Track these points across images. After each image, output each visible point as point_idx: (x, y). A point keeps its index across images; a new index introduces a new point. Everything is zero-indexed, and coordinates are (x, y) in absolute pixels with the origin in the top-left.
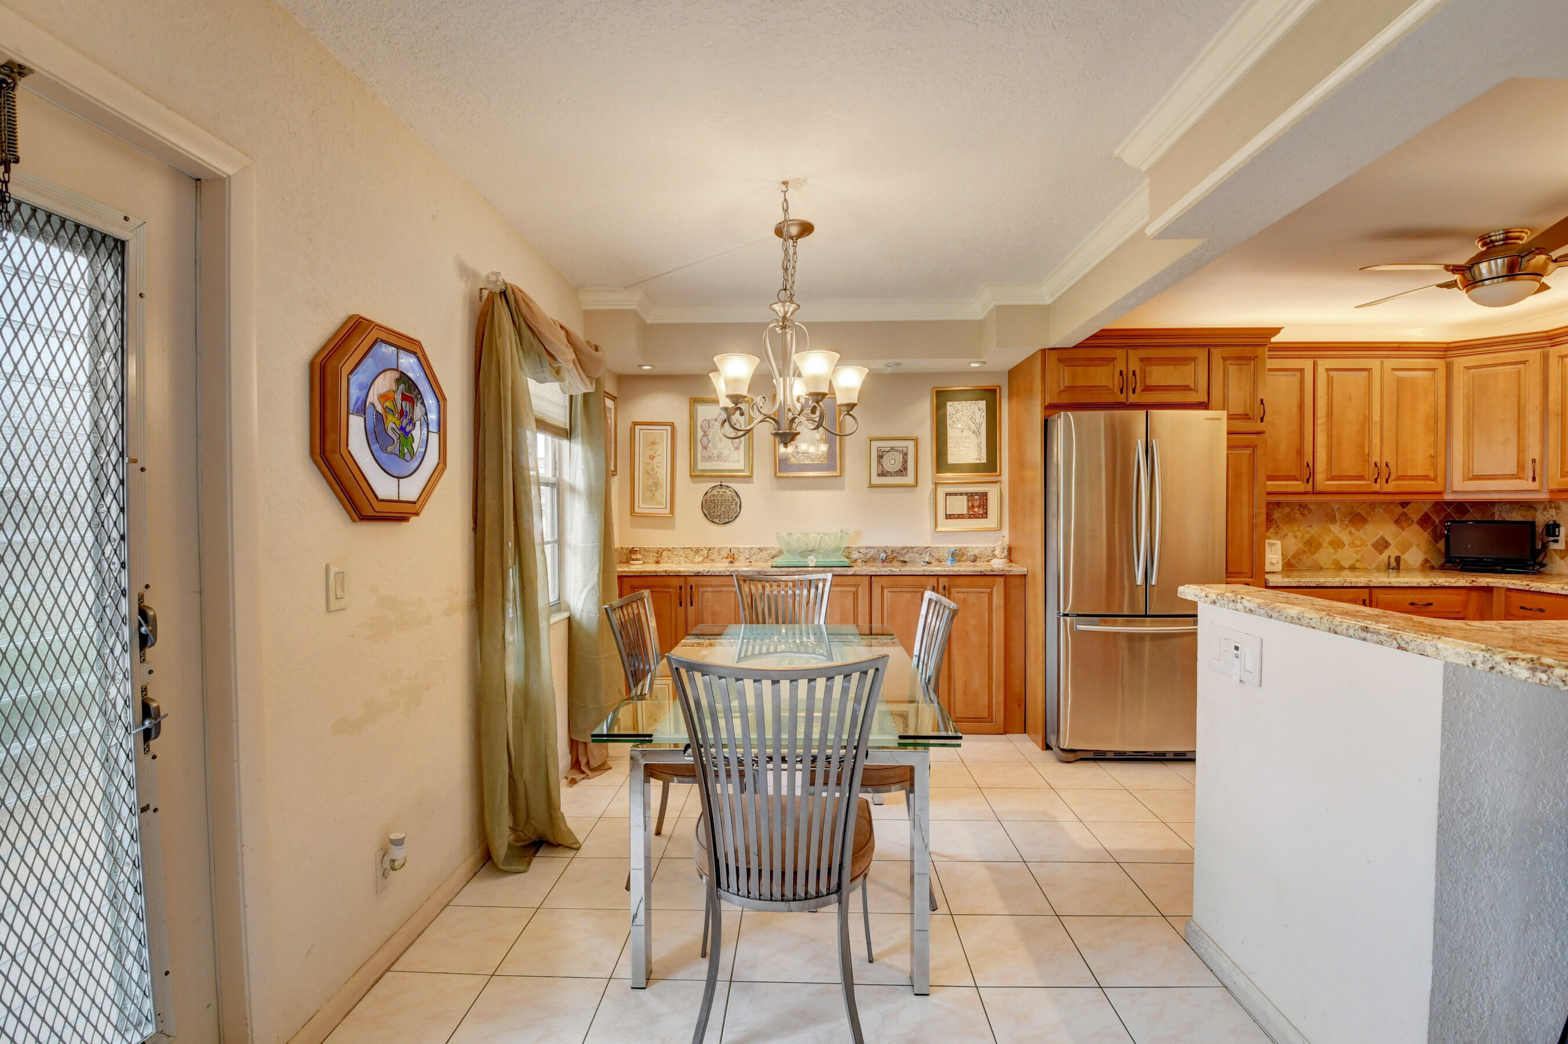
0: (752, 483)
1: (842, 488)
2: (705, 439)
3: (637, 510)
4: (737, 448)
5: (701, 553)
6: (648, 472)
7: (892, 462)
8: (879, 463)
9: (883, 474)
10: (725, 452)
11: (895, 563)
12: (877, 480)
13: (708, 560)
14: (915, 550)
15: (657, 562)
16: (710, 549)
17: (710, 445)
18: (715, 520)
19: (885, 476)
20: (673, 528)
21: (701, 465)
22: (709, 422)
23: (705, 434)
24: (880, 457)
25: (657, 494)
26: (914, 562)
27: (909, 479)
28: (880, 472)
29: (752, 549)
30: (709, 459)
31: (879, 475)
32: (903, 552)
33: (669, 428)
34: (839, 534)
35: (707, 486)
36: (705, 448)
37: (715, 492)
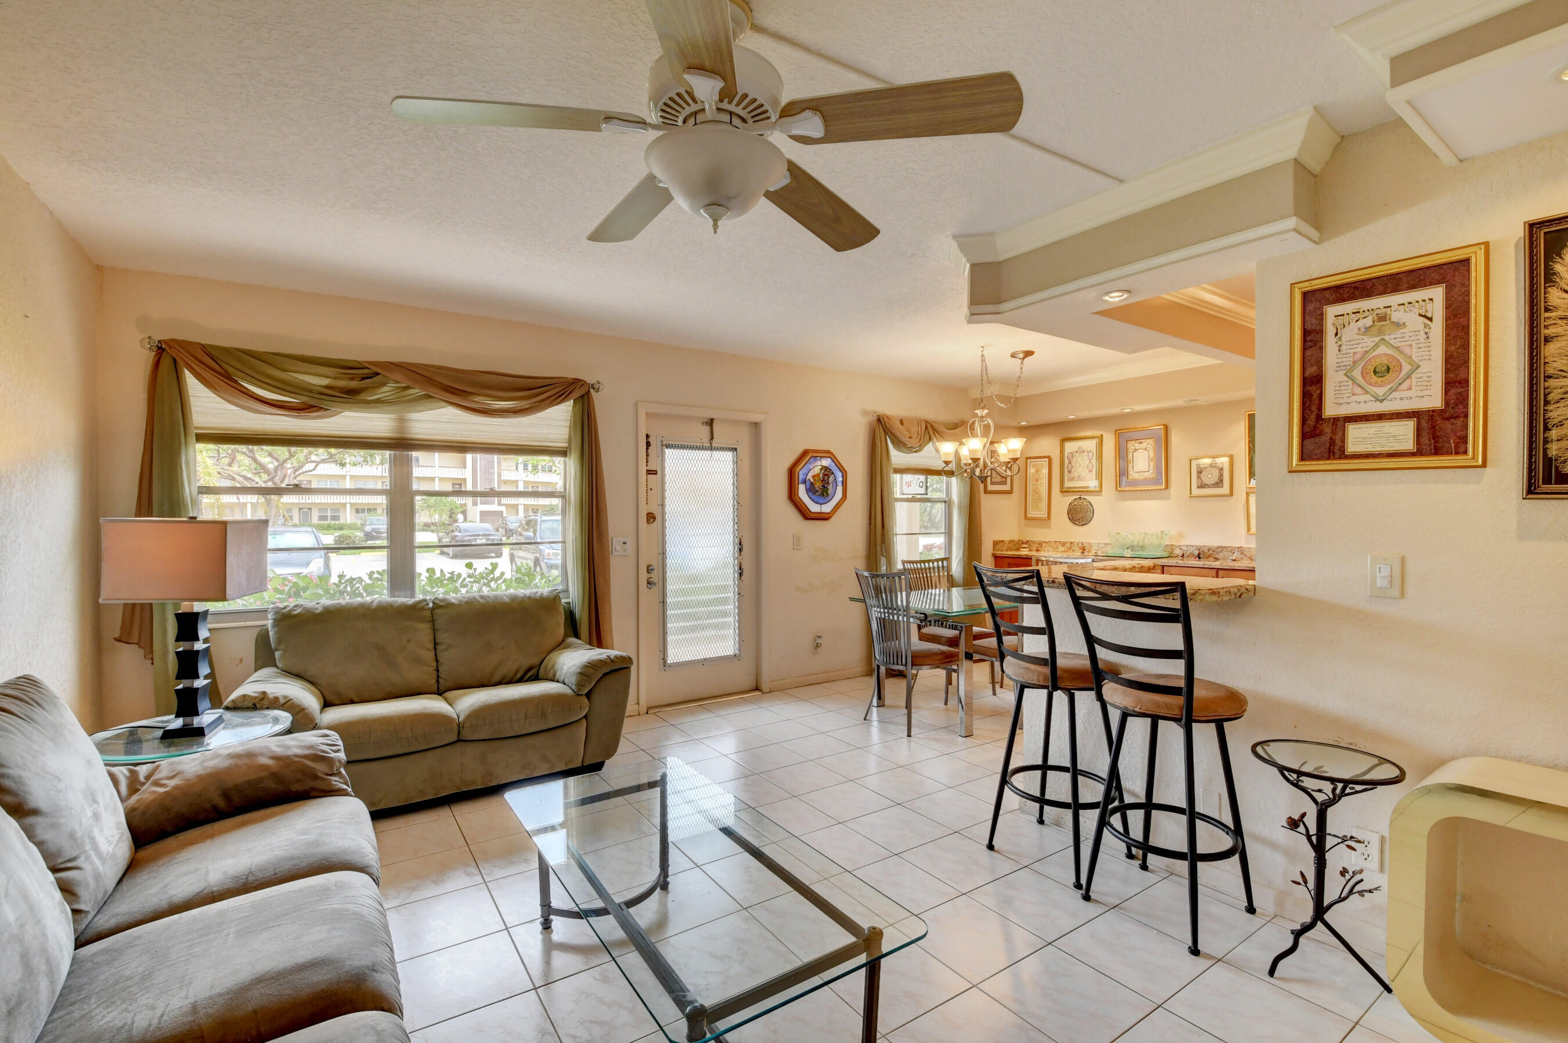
0: (1101, 495)
1: (1168, 498)
2: (1070, 465)
3: (1028, 515)
4: (1091, 471)
5: (1066, 545)
6: (1034, 490)
7: (1210, 476)
8: (1199, 477)
9: (1201, 486)
10: (1083, 474)
11: (1211, 559)
12: (1196, 492)
13: (1070, 551)
14: (1229, 549)
15: (1037, 550)
16: (1072, 543)
17: (1073, 470)
18: (1076, 523)
19: (1203, 487)
20: (1049, 527)
21: (1067, 484)
22: (1072, 453)
23: (1070, 463)
24: (1200, 472)
25: (1040, 505)
26: (1225, 559)
27: (1225, 489)
28: (1199, 485)
29: (1099, 543)
30: (1072, 479)
31: (1198, 487)
32: (1218, 550)
33: (1047, 460)
34: (1160, 535)
35: (1071, 498)
36: (1070, 472)
37: (1076, 503)
